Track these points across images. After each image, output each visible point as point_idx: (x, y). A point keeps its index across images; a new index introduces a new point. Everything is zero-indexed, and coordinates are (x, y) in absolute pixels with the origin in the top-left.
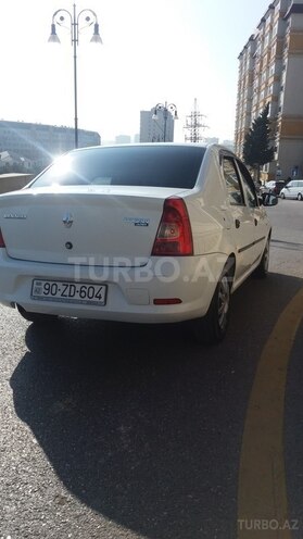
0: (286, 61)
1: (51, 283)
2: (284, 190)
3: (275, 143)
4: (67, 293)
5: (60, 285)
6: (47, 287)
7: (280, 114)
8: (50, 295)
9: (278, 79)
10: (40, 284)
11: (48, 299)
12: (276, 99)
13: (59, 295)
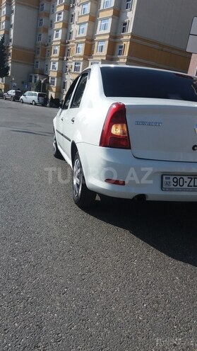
0: (14, 7)
1: (178, 177)
2: (22, 97)
3: (8, 64)
4: (192, 184)
5: (185, 178)
6: (175, 180)
7: (11, 44)
8: (178, 186)
9: (8, 19)
10: (169, 178)
11: (178, 190)
12: (7, 32)
13: (185, 186)
